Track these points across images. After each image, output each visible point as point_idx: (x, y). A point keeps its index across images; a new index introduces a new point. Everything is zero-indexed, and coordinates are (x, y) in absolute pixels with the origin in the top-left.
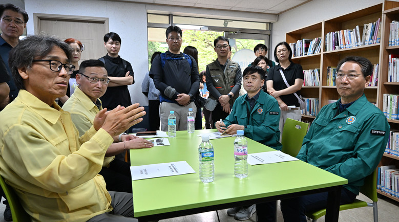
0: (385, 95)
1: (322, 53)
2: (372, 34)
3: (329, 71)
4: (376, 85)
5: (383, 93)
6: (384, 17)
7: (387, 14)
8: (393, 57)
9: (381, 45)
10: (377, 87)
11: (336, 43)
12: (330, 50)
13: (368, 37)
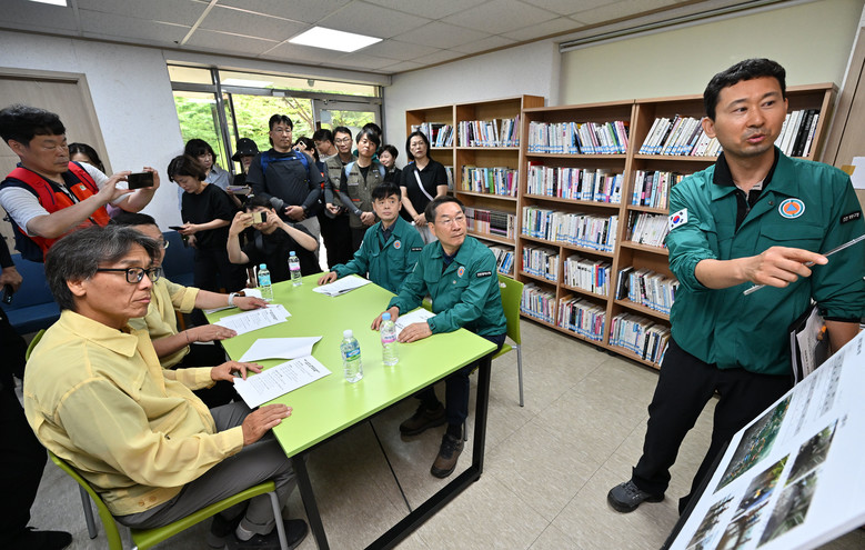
0: (525, 208)
1: (455, 148)
2: (511, 134)
3: (463, 171)
4: (516, 196)
5: (522, 205)
6: (523, 116)
7: (527, 113)
8: (532, 164)
9: (520, 149)
10: (517, 199)
11: (471, 137)
12: (464, 145)
13: (506, 136)
